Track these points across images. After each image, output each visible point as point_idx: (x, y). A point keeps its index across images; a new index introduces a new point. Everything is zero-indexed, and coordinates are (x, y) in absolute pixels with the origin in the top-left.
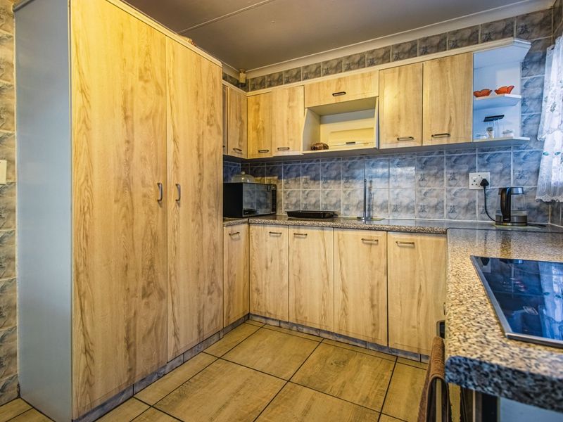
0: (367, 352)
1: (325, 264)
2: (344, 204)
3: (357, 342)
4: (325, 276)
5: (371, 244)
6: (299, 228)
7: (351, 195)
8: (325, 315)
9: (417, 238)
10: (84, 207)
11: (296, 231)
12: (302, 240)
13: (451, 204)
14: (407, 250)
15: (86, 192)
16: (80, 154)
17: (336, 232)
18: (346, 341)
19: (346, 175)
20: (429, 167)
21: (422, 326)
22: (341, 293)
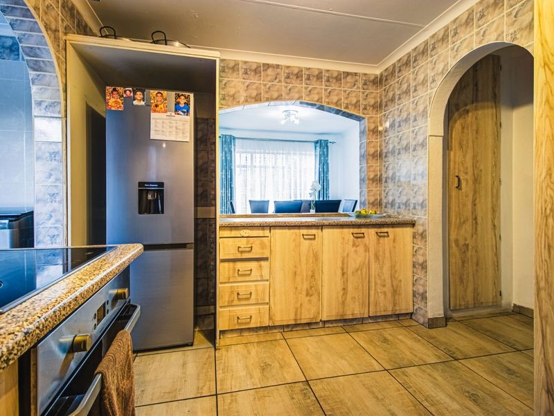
10: (546, 209)
15: (549, 189)
16: (542, 144)
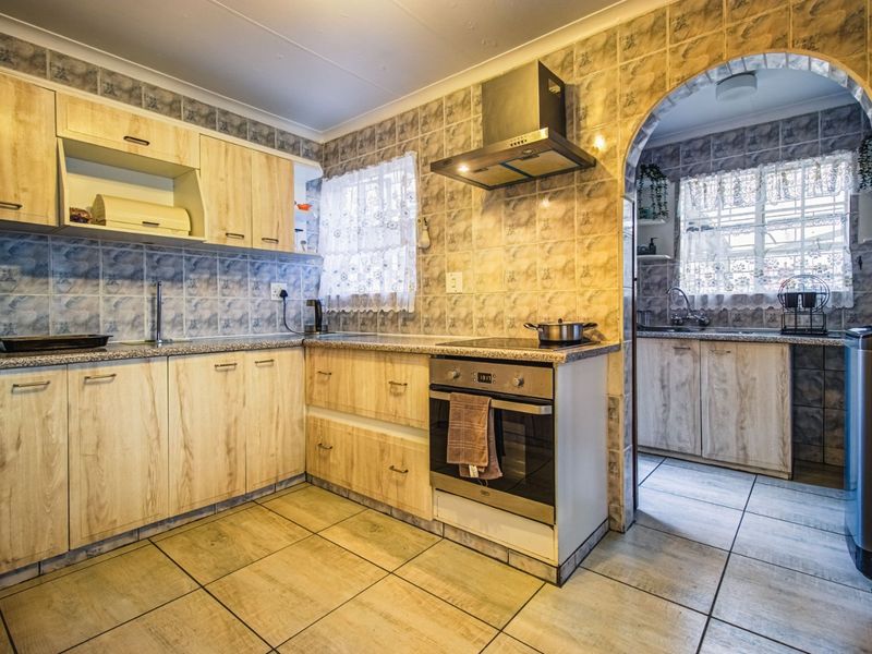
0: (220, 516)
1: (154, 417)
2: (105, 322)
3: (202, 513)
4: (154, 436)
5: (227, 370)
6: (94, 366)
7: (121, 306)
8: (153, 498)
9: (275, 355)
11: (88, 372)
12: (106, 385)
13: (255, 316)
14: (266, 369)
17: (173, 362)
18: (186, 521)
19: (110, 272)
20: (233, 272)
21: (279, 451)
22: (182, 452)
